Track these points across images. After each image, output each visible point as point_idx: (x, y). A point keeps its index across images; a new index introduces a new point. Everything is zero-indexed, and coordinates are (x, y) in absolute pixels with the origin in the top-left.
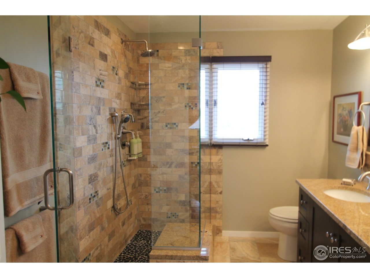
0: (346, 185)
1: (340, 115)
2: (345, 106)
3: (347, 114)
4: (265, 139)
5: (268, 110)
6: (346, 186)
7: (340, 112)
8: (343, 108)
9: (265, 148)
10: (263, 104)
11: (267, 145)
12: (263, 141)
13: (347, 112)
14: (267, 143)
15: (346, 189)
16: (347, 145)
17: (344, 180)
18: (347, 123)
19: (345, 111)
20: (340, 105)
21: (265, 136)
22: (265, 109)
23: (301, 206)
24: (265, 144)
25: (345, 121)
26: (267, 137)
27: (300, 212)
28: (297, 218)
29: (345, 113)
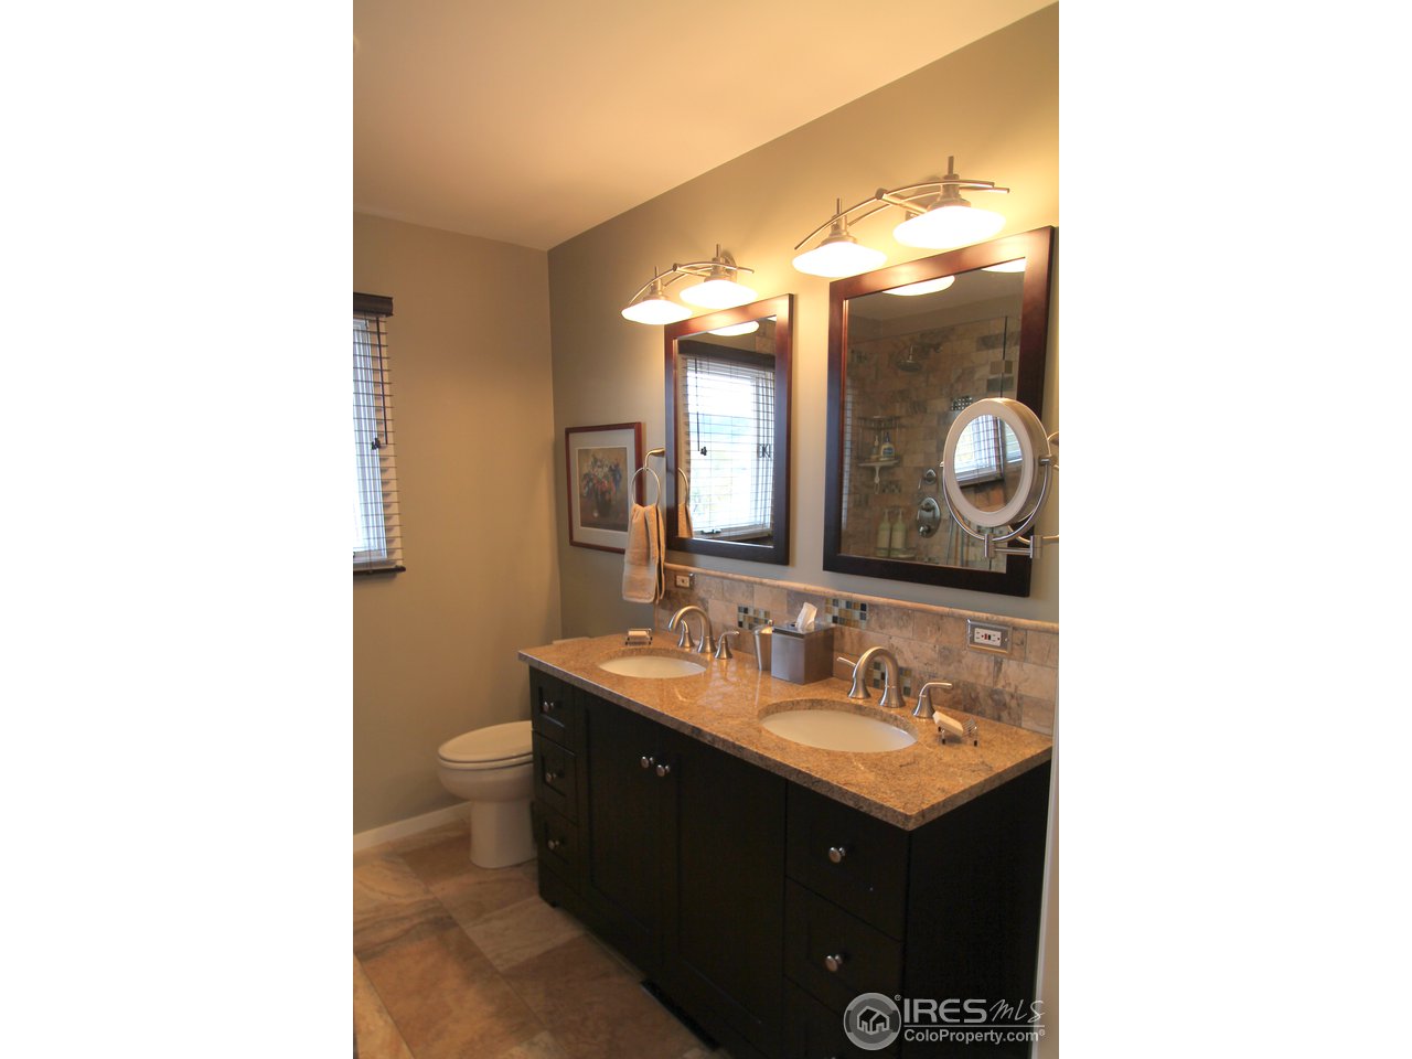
0: (635, 643)
1: (587, 477)
2: (599, 456)
3: (605, 476)
4: (390, 552)
5: (391, 462)
6: (637, 648)
7: (586, 470)
8: (596, 460)
9: (394, 576)
10: (376, 445)
11: (402, 569)
12: (384, 556)
13: (606, 469)
14: (400, 563)
15: (639, 653)
16: (622, 552)
17: (631, 633)
18: (607, 497)
19: (601, 467)
20: (584, 453)
21: (389, 541)
22: (382, 459)
23: (536, 714)
24: (393, 567)
25: (603, 494)
26: (397, 543)
27: (535, 733)
28: (530, 749)
29: (600, 473)
